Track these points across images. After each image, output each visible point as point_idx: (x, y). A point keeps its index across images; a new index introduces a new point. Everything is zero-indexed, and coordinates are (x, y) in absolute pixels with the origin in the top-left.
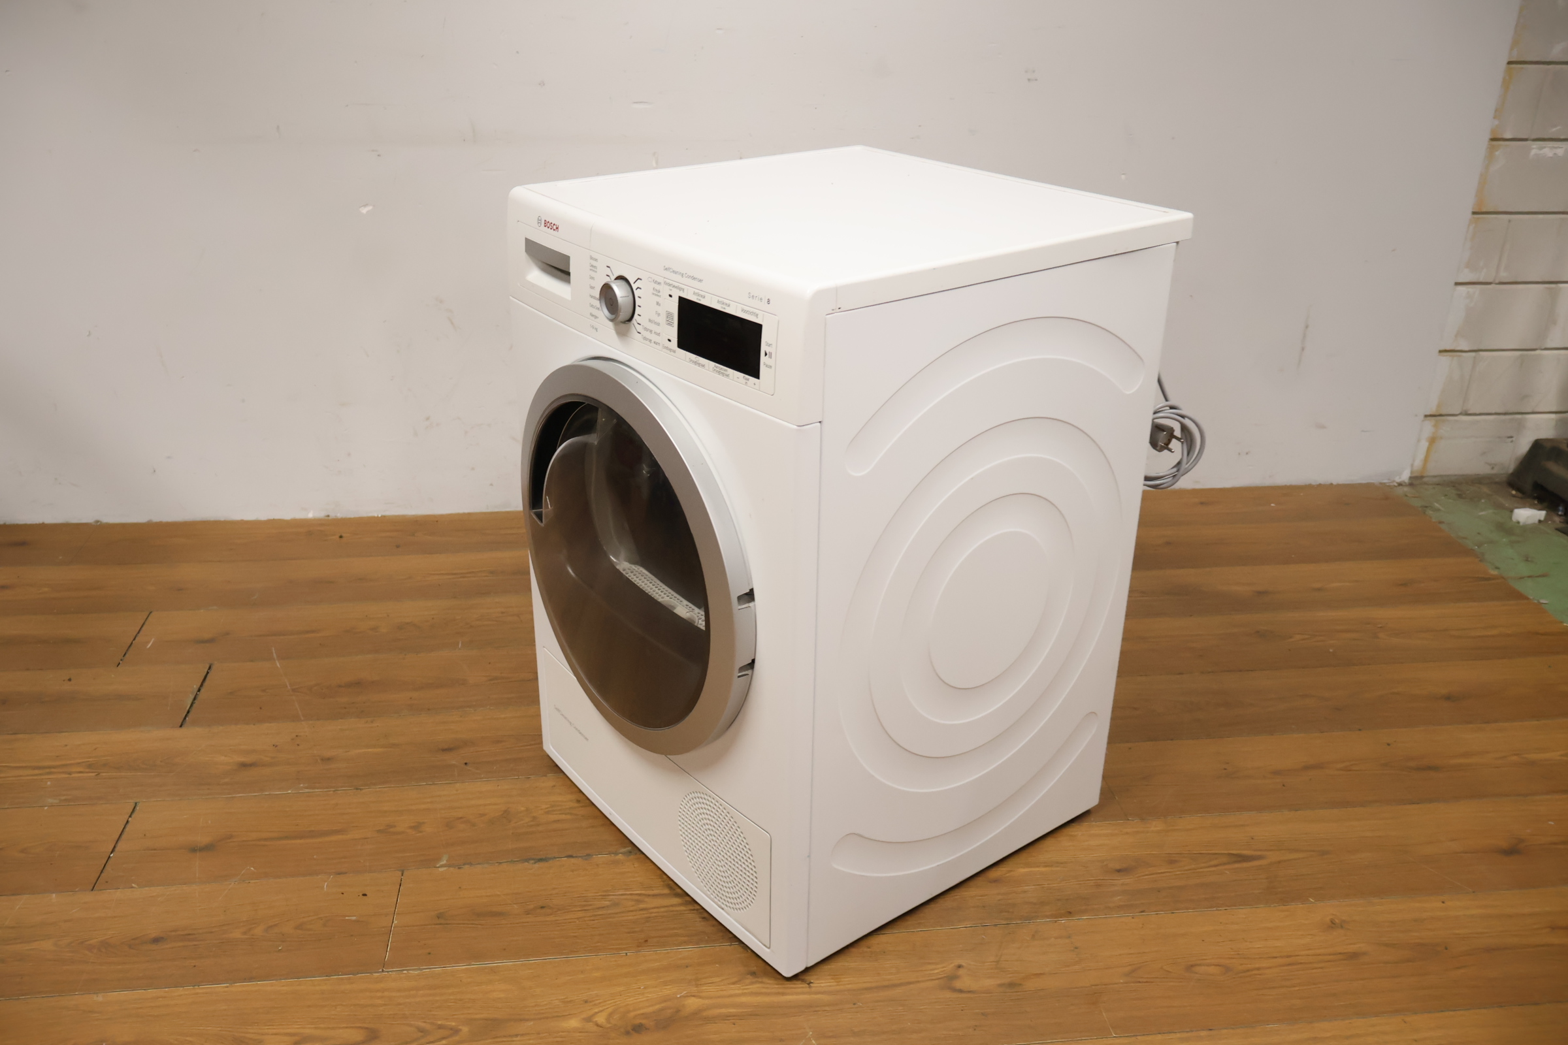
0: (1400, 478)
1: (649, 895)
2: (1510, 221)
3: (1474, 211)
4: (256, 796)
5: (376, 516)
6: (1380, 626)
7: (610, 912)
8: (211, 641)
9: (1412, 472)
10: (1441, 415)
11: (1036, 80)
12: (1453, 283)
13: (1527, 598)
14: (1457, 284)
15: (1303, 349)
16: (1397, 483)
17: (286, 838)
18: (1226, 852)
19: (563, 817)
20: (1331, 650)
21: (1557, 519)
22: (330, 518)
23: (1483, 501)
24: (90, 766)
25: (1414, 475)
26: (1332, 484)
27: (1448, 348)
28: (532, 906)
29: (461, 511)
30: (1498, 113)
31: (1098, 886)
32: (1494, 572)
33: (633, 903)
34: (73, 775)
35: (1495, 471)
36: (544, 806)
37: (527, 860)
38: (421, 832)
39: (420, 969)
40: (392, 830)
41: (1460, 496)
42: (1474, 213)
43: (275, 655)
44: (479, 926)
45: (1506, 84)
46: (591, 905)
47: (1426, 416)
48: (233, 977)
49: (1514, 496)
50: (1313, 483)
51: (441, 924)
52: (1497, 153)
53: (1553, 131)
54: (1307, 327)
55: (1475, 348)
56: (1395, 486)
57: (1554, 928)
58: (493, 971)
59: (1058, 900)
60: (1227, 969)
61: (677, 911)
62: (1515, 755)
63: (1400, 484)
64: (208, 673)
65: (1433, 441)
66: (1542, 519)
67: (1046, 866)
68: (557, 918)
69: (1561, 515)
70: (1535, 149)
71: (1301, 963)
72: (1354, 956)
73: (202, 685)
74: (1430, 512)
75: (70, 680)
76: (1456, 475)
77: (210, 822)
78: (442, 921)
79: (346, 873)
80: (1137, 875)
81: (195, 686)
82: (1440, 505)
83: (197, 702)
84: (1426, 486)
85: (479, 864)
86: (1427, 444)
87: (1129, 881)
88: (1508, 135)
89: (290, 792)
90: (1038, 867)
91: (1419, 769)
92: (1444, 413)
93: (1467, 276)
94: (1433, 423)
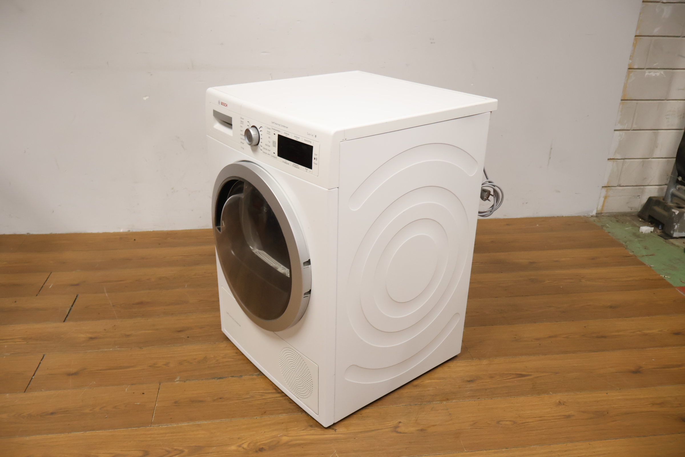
0: (592, 214)
1: (267, 393)
2: (637, 103)
3: (622, 99)
4: (96, 351)
5: (150, 231)
6: (582, 277)
7: (250, 400)
8: (77, 285)
9: (597, 211)
10: (609, 187)
11: (435, 43)
12: (613, 130)
13: (645, 265)
14: (615, 130)
15: (550, 158)
16: (591, 216)
17: (110, 369)
18: (515, 373)
19: (230, 360)
20: (561, 287)
21: (659, 231)
22: (130, 232)
23: (627, 223)
24: (24, 339)
25: (598, 212)
26: (563, 216)
27: (612, 158)
28: (216, 398)
29: (187, 229)
30: (631, 57)
31: (460, 388)
32: (631, 254)
33: (259, 396)
34: (17, 343)
35: (633, 211)
36: (222, 355)
37: (214, 378)
38: (169, 366)
39: (166, 425)
40: (155, 366)
41: (617, 221)
42: (622, 100)
43: (105, 291)
44: (193, 407)
45: (634, 45)
46: (241, 397)
47: (603, 187)
48: (85, 429)
49: (640, 221)
50: (555, 216)
51: (176, 406)
52: (631, 75)
53: (655, 65)
54: (551, 149)
55: (623, 158)
56: (590, 217)
57: (653, 404)
58: (199, 425)
59: (443, 394)
60: (514, 423)
61: (279, 400)
62: (639, 331)
63: (592, 216)
64: (76, 299)
65: (606, 197)
66: (652, 231)
67: (438, 380)
68: (227, 403)
69: (660, 229)
70: (647, 73)
71: (546, 420)
72: (569, 416)
73: (73, 304)
74: (604, 228)
75: (15, 302)
76: (615, 212)
77: (76, 363)
78: (177, 404)
79: (135, 384)
80: (477, 383)
81: (70, 305)
82: (609, 225)
83: (71, 311)
84: (603, 217)
85: (193, 380)
86: (603, 199)
87: (473, 385)
88: (636, 67)
89: (111, 349)
90: (434, 380)
91: (598, 337)
92: (610, 186)
93: (619, 127)
94: (606, 190)
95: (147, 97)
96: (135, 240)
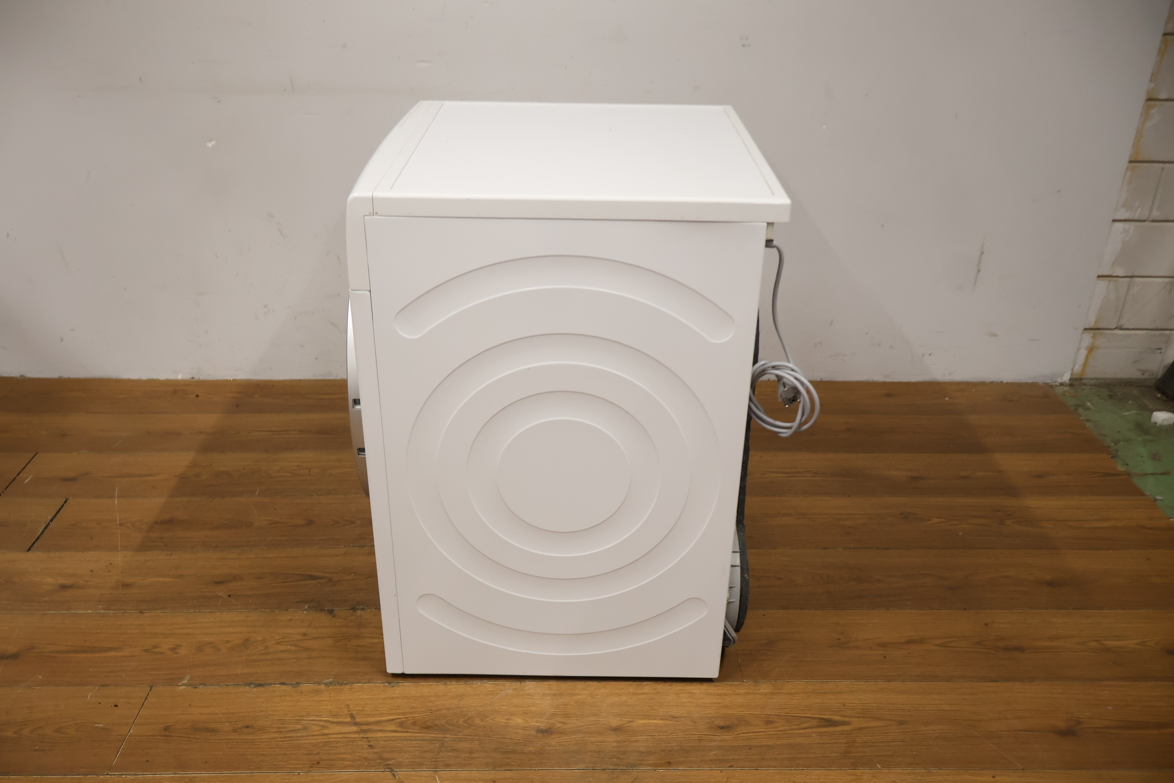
0: (1061, 379)
1: (333, 723)
2: (1163, 169)
3: (1133, 159)
4: (63, 613)
5: (229, 379)
6: (1008, 514)
7: (299, 735)
8: (73, 479)
9: (1072, 374)
10: (1099, 329)
11: (750, 46)
12: (1111, 219)
13: (1145, 494)
14: (1114, 221)
15: (979, 271)
16: (1059, 383)
17: (74, 652)
18: (817, 716)
19: (289, 647)
20: (960, 534)
22: (194, 380)
23: (1130, 402)
25: (1073, 377)
26: (1002, 382)
27: (1106, 274)
28: (240, 725)
29: (294, 378)
30: (1154, 77)
31: (700, 740)
32: (1121, 468)
33: (317, 728)
35: (1146, 376)
36: (277, 637)
37: (249, 685)
38: (177, 653)
39: (134, 775)
40: (156, 650)
41: (1111, 397)
42: (1131, 162)
43: (116, 494)
44: (194, 740)
45: (1161, 53)
46: (286, 728)
47: (1085, 329)
49: (1158, 399)
50: (986, 381)
51: (166, 736)
52: (1153, 111)
54: (982, 253)
55: (1130, 274)
56: (1056, 386)
59: (663, 751)
62: (1095, 641)
63: (1062, 384)
64: (63, 506)
65: (1091, 349)
67: (661, 719)
68: (256, 738)
73: (54, 517)
74: (1081, 410)
76: (1110, 379)
77: (22, 634)
78: (167, 733)
79: (108, 685)
80: (735, 733)
81: (49, 517)
82: (1092, 404)
83: (46, 531)
84: (1083, 387)
85: (211, 685)
86: (1086, 352)
87: (727, 736)
88: (1163, 96)
89: (90, 612)
90: (655, 719)
91: (1007, 649)
92: (1101, 328)
93: (1123, 214)
94: (1091, 335)
95: (214, 143)
96: (197, 396)
